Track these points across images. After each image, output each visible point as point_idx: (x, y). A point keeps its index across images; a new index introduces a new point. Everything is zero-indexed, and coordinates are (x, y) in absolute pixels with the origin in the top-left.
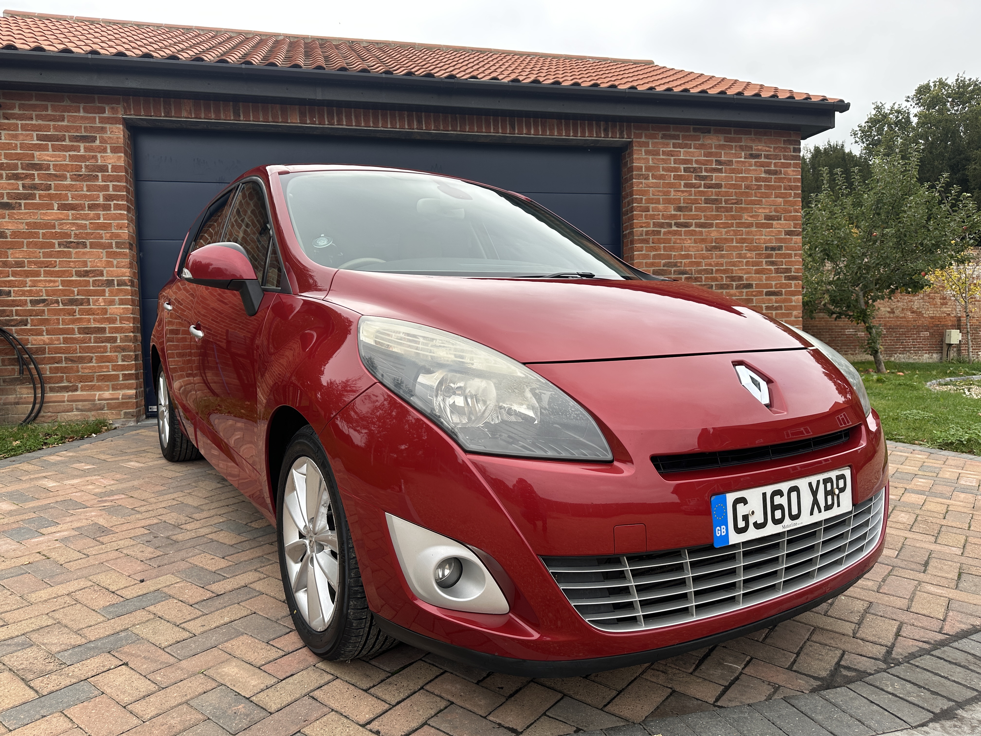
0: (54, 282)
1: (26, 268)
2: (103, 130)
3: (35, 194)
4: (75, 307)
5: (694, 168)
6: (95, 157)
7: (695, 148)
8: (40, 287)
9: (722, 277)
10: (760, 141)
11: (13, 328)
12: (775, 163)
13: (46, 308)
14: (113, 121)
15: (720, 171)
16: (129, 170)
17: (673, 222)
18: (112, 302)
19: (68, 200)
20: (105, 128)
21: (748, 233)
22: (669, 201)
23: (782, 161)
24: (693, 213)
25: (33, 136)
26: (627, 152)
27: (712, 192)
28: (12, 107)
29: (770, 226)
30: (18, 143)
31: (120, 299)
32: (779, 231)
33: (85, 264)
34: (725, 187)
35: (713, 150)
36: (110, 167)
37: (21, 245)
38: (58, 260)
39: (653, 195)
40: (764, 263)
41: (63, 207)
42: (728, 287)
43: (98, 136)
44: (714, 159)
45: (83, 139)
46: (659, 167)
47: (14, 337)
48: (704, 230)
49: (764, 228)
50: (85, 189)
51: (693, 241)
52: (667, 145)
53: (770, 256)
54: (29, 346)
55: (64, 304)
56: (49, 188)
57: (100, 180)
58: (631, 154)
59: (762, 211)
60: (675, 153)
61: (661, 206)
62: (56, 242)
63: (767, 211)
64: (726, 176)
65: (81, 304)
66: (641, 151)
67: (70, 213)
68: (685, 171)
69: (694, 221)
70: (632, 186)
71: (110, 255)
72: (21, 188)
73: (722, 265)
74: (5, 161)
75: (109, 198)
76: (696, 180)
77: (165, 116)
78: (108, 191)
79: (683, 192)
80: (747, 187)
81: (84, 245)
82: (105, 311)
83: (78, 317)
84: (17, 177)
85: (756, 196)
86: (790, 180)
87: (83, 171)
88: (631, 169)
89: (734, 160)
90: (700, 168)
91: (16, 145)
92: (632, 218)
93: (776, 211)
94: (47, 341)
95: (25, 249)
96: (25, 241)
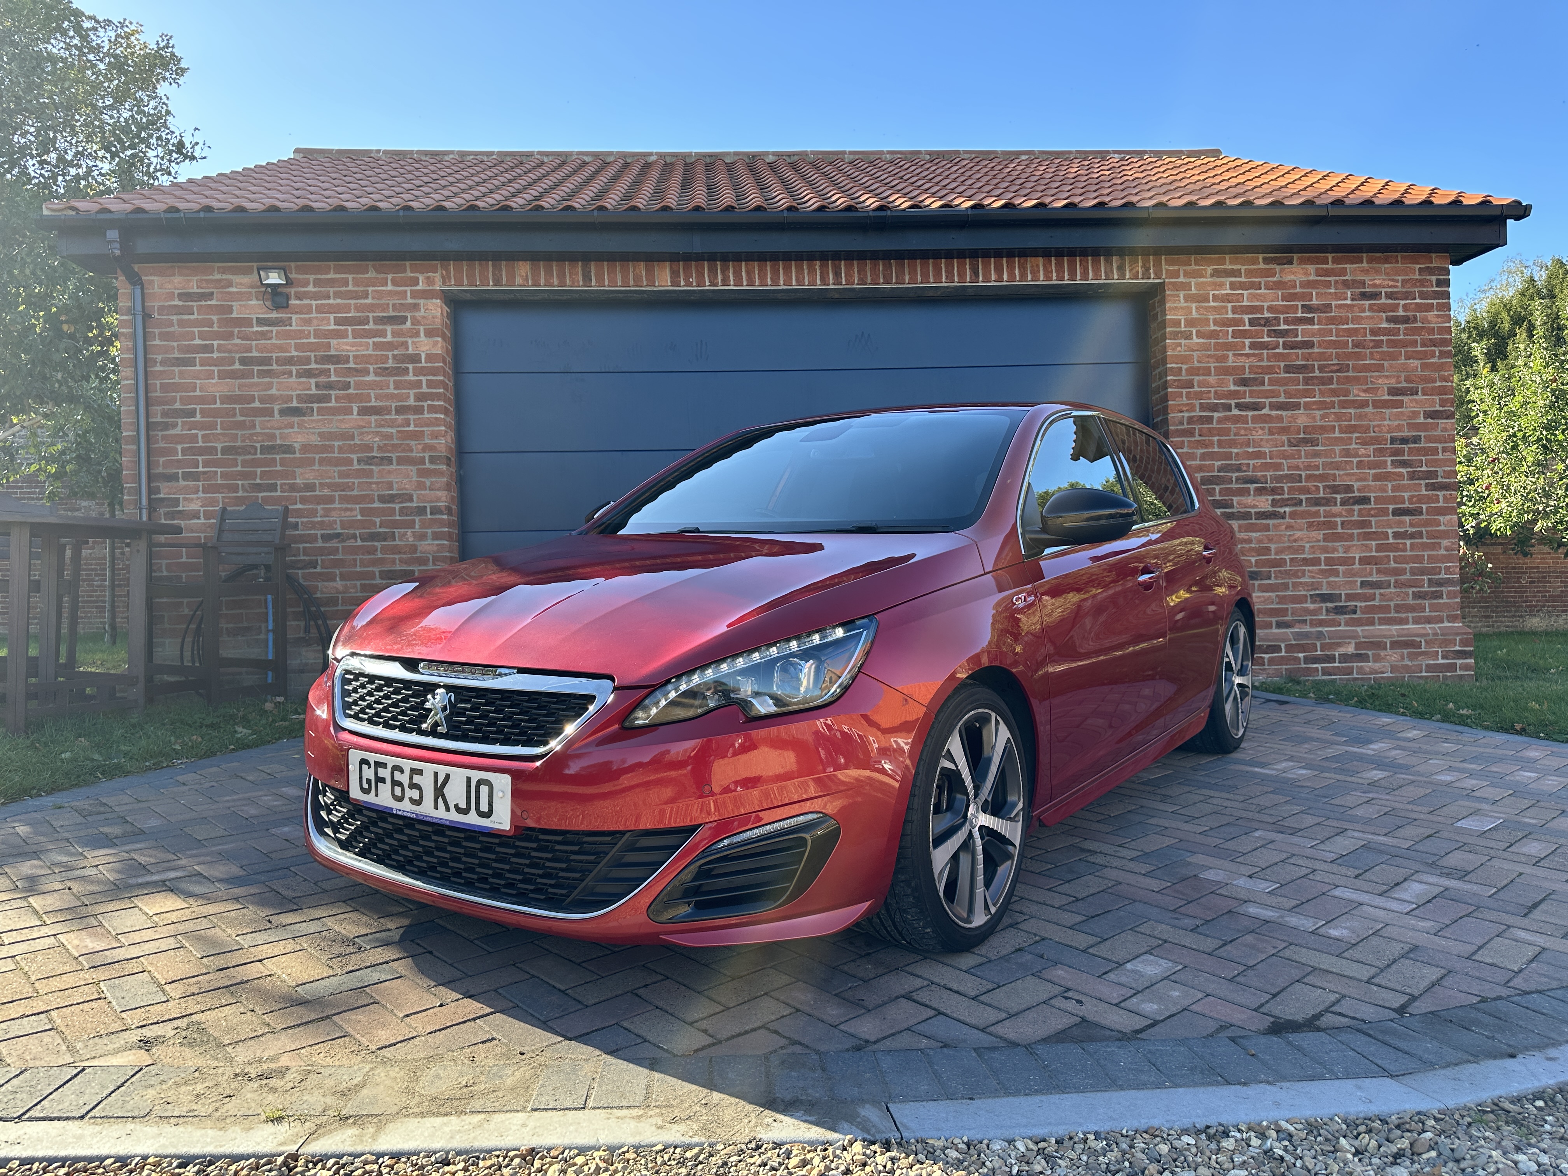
0: (351, 510)
1: (317, 493)
2: (415, 307)
3: (330, 395)
4: (376, 544)
5: (1267, 319)
6: (405, 345)
7: (1267, 288)
8: (335, 517)
9: (1317, 487)
10: (1378, 272)
11: (300, 572)
12: (1404, 306)
13: (340, 545)
14: (427, 295)
15: (1310, 321)
16: (448, 359)
17: (1233, 402)
18: (423, 537)
19: (370, 401)
20: (419, 304)
21: (1360, 417)
22: (1226, 371)
23: (1418, 301)
24: (1267, 387)
25: (329, 318)
26: (1156, 299)
27: (1297, 355)
28: (306, 284)
29: (1400, 404)
30: (311, 329)
31: (434, 533)
32: (1413, 412)
33: (390, 485)
34: (1320, 346)
35: (1298, 290)
36: (423, 356)
37: (311, 462)
38: (356, 481)
39: (1199, 362)
40: (1389, 463)
41: (363, 411)
42: (1328, 502)
43: (409, 315)
44: (1299, 304)
45: (391, 320)
46: (1208, 320)
47: (299, 584)
48: (1284, 413)
49: (1388, 408)
50: (392, 386)
51: (1267, 431)
52: (1221, 285)
53: (1399, 452)
54: (318, 595)
55: (362, 540)
56: (347, 386)
57: (411, 374)
58: (1163, 302)
59: (1384, 382)
60: (1234, 298)
61: (1212, 379)
62: (354, 457)
63: (1394, 381)
64: (1319, 330)
65: (385, 540)
66: (1178, 296)
67: (373, 418)
68: (1250, 324)
69: (1267, 401)
70: (1164, 349)
71: (422, 473)
72: (313, 387)
73: (1317, 468)
74: (296, 354)
75: (420, 397)
76: (1269, 336)
77: (495, 285)
78: (421, 388)
79: (1247, 355)
80: (1356, 345)
81: (390, 461)
82: (414, 548)
83: (380, 555)
84: (309, 374)
85: (1372, 359)
86: (1432, 331)
87: (390, 364)
88: (1163, 325)
89: (1334, 303)
90: (1275, 318)
91: (309, 332)
92: (1165, 398)
93: (1407, 380)
94: (341, 589)
95: (317, 467)
96: (317, 457)
